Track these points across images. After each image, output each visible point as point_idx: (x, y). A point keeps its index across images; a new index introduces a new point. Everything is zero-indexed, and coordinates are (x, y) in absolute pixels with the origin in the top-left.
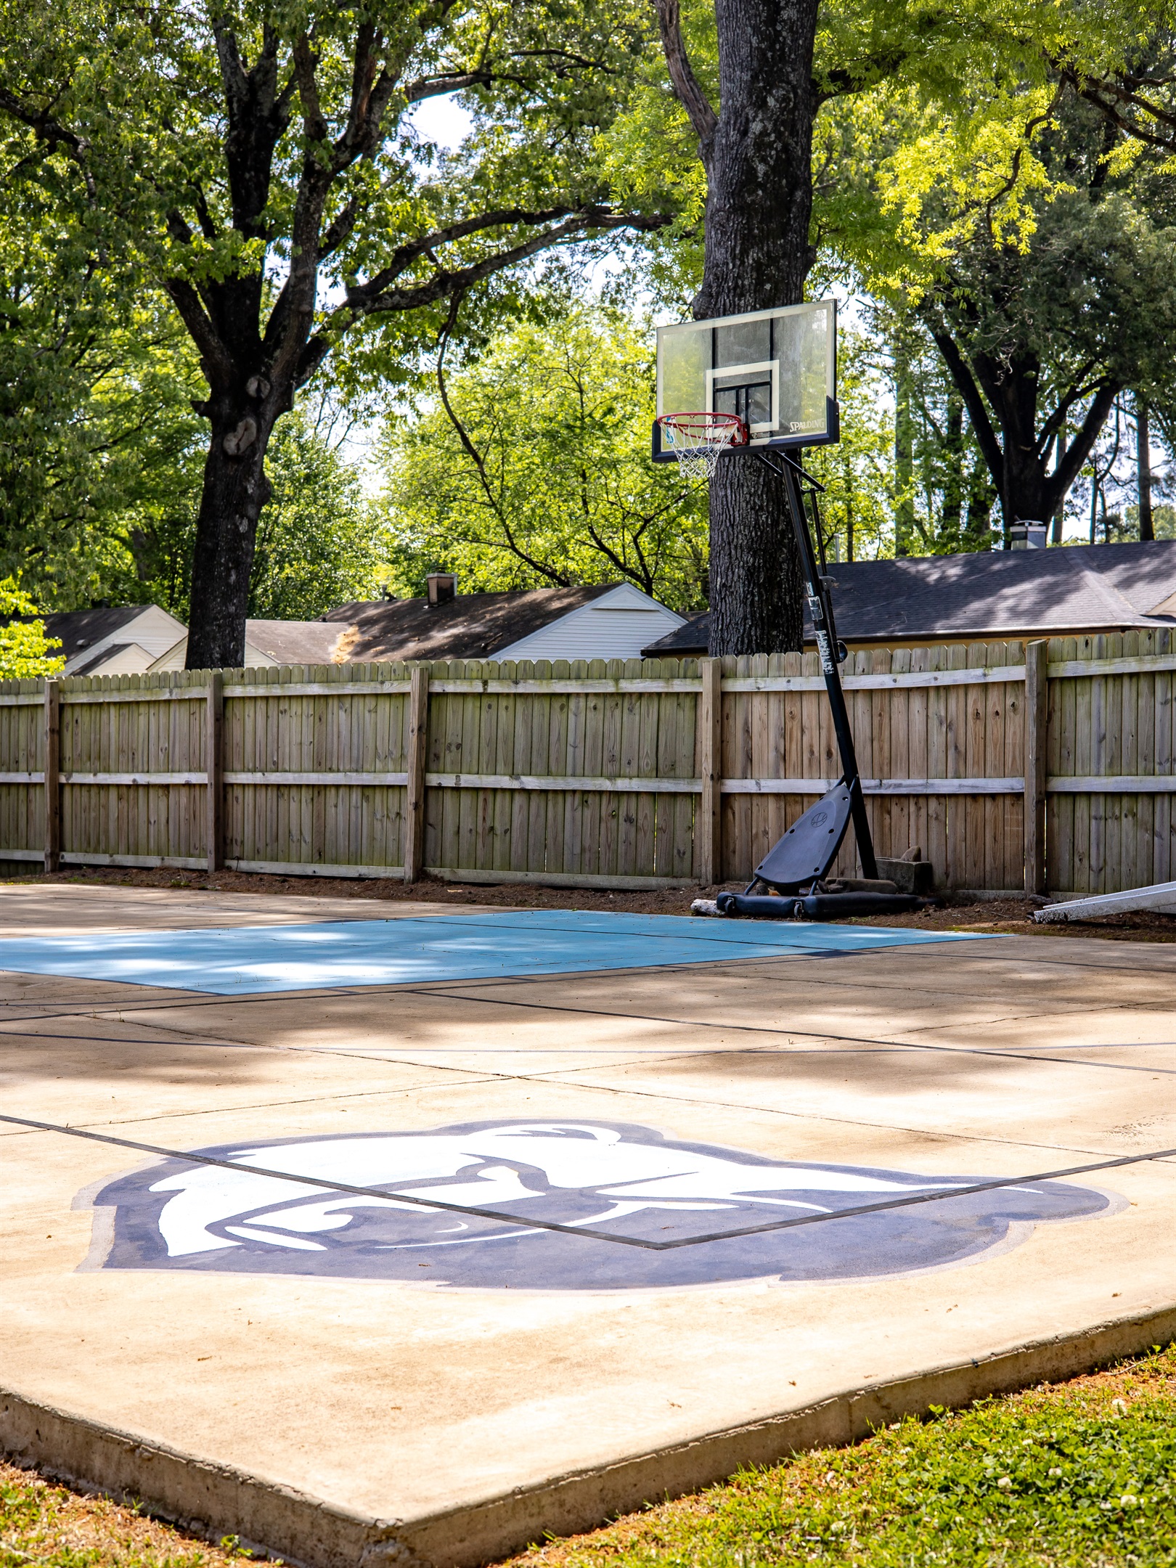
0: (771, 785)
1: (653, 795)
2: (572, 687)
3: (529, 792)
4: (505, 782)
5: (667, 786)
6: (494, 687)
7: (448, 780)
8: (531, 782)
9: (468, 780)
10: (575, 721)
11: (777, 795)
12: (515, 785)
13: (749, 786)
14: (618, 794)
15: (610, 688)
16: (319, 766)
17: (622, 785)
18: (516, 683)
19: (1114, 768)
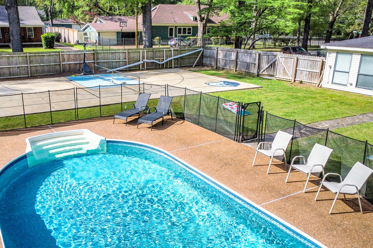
0: (67, 63)
1: (54, 65)
2: (45, 54)
3: (41, 66)
4: (39, 65)
5: (56, 64)
6: (36, 55)
7: (32, 65)
8: (42, 65)
9: (34, 65)
10: (45, 58)
11: (68, 64)
12: (40, 65)
13: (65, 63)
14: (51, 65)
15: (49, 54)
16: (9, 65)
17: (51, 64)
18: (39, 54)
19: (104, 59)
